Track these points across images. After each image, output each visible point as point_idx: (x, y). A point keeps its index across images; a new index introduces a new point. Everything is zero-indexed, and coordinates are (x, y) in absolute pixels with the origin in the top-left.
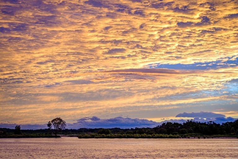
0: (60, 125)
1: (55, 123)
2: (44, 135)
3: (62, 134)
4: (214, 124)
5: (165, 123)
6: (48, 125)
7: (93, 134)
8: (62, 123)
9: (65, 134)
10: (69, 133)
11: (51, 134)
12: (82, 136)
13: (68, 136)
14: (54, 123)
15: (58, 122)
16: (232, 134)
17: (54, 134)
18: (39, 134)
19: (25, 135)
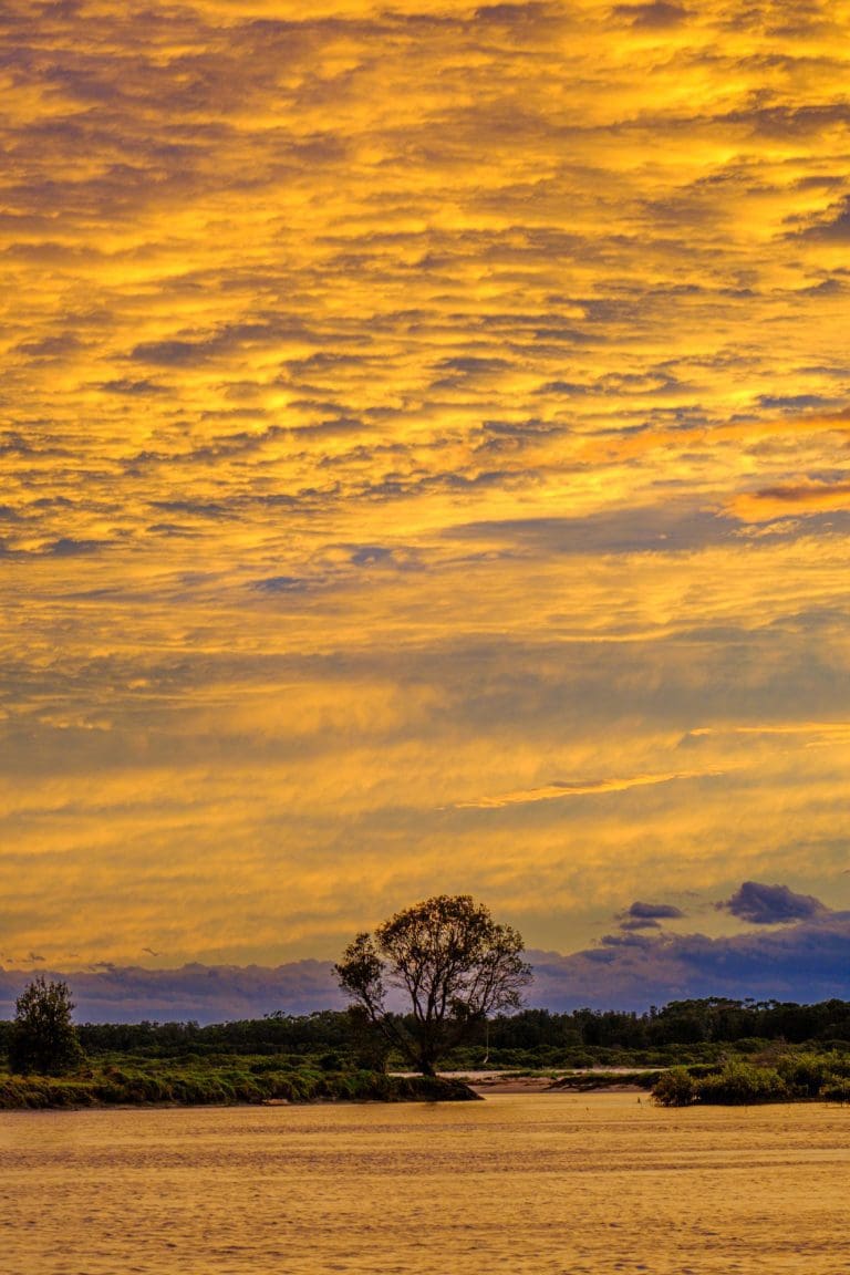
0: (470, 976)
1: (416, 952)
2: (309, 1074)
3: (498, 1061)
6: (343, 971)
7: (810, 1060)
8: (486, 950)
9: (525, 1063)
10: (557, 1051)
11: (379, 1068)
12: (696, 1083)
13: (556, 1086)
14: (403, 946)
15: (444, 941)
17: (412, 1063)
18: (255, 1069)
19: (120, 1079)
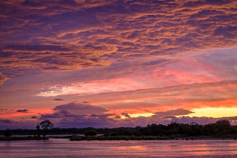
1: (43, 125)
4: (197, 125)
5: (149, 124)
6: (36, 127)
8: (50, 125)
12: (74, 138)
15: (46, 124)
16: (217, 135)
